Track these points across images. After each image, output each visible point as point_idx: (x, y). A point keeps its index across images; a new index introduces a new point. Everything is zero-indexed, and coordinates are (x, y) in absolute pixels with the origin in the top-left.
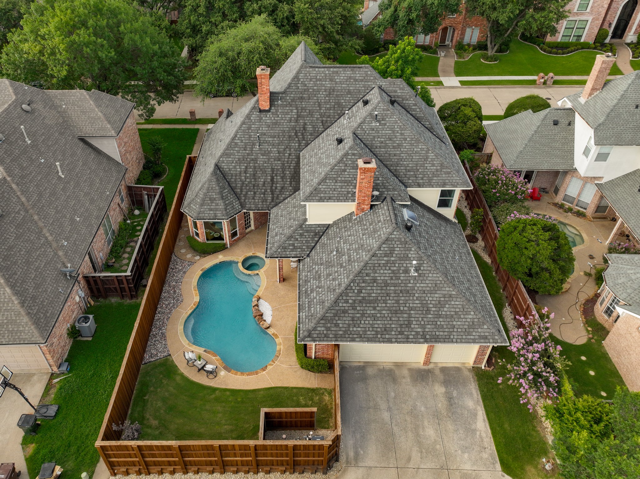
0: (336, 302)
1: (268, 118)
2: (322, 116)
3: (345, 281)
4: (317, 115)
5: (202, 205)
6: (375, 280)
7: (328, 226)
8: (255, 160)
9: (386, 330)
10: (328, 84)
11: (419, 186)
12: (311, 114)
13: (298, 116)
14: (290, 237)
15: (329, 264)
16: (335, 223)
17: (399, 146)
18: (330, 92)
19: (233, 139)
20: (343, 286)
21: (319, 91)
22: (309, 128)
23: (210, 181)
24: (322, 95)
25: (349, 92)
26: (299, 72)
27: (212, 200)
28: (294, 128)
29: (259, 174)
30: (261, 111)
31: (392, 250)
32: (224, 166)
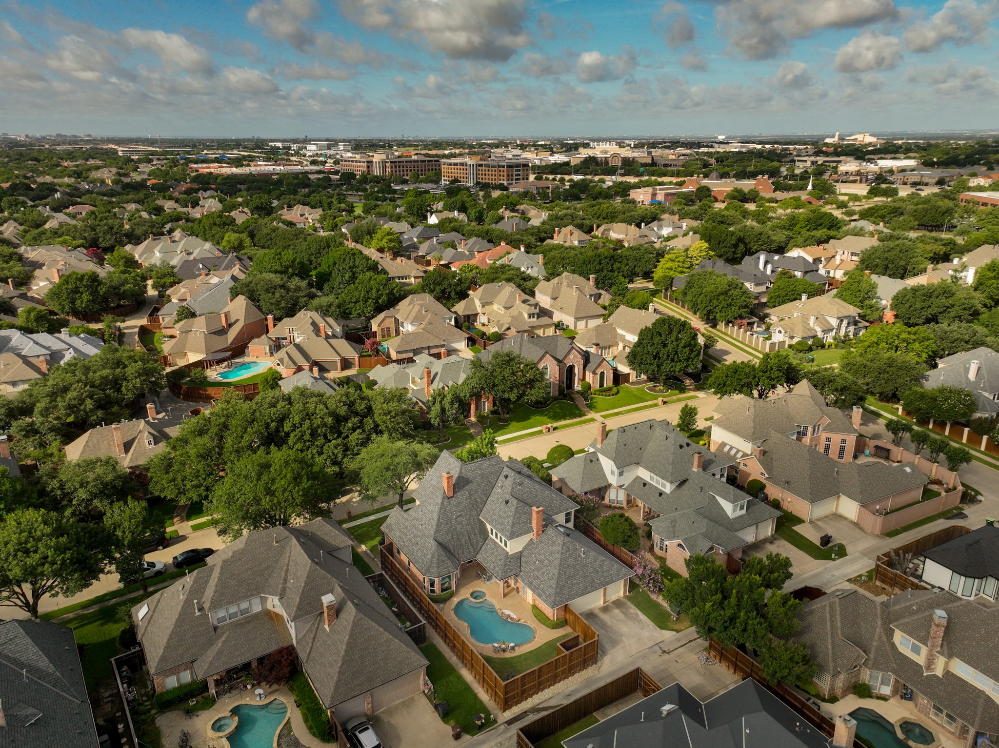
0: (558, 583)
1: (454, 501)
2: (483, 491)
3: (556, 572)
4: (480, 492)
5: (438, 567)
6: (569, 566)
7: (521, 552)
8: (455, 529)
9: (586, 587)
10: (479, 472)
11: (556, 514)
12: (476, 491)
13: (470, 495)
14: (505, 565)
15: (538, 569)
16: (524, 549)
17: (537, 496)
18: (482, 475)
19: (438, 520)
20: (557, 574)
21: (476, 477)
22: (479, 500)
23: (437, 550)
24: (478, 479)
25: (492, 473)
26: (461, 469)
27: (443, 562)
28: (470, 503)
29: (461, 537)
30: (449, 498)
31: (568, 548)
32: (439, 539)
